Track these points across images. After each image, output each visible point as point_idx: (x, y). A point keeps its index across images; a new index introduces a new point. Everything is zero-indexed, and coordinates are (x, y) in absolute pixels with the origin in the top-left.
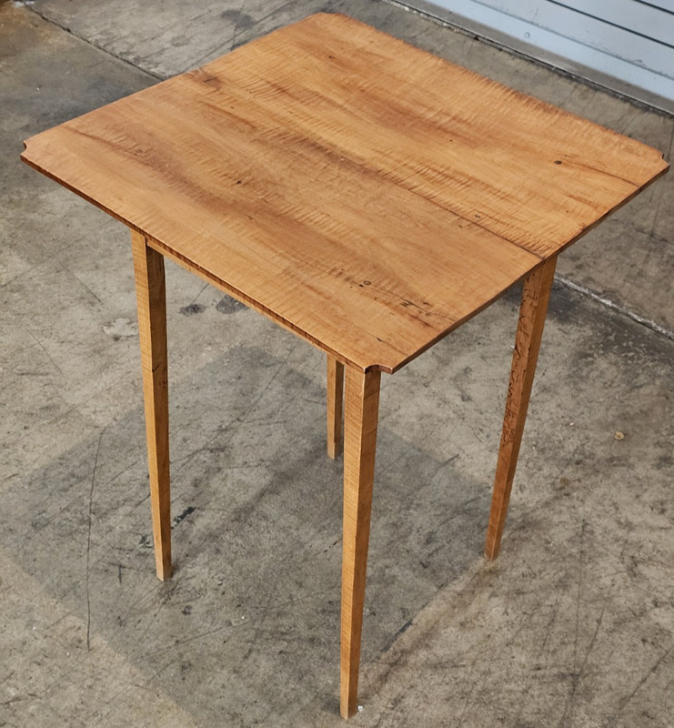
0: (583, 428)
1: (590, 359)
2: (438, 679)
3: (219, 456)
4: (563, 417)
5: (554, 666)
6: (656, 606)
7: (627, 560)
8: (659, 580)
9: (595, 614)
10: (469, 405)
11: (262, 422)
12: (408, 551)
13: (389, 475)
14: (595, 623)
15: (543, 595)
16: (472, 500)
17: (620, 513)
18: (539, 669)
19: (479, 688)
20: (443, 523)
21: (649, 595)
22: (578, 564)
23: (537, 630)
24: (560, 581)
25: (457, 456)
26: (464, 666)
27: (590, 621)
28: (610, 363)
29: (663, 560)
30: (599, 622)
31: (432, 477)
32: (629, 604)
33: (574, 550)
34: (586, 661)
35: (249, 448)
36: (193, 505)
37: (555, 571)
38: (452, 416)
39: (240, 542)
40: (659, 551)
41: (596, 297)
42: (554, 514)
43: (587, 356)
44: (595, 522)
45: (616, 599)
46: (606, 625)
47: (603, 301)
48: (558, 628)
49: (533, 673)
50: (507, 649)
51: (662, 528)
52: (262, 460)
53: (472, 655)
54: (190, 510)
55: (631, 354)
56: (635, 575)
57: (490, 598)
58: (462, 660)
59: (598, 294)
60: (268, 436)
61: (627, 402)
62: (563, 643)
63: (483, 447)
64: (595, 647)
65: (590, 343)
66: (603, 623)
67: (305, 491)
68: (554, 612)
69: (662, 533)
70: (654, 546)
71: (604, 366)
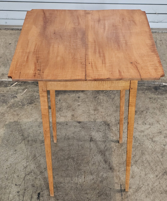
0: (112, 115)
1: (97, 97)
2: (140, 194)
3: (32, 175)
4: (105, 114)
5: (159, 173)
6: (165, 146)
7: (150, 139)
8: (160, 140)
9: (156, 156)
10: (82, 124)
11: (34, 159)
12: (103, 168)
13: (80, 152)
14: (158, 158)
15: (141, 159)
16: (105, 146)
17: (138, 130)
18: (157, 176)
19: (150, 189)
20: (104, 156)
21: (161, 144)
22: (141, 147)
23: (148, 168)
24: (142, 153)
25: (91, 138)
26: (142, 187)
27: (156, 158)
28: (103, 96)
29: (156, 135)
31: (91, 146)
32: (160, 149)
33: (137, 144)
34: (164, 168)
35: (38, 168)
36: (38, 192)
37: (138, 152)
38: (80, 129)
39: (61, 193)
40: (154, 133)
42: (125, 138)
43: (96, 97)
44: (135, 135)
45: (156, 150)
46: (160, 157)
48: (152, 164)
49: (157, 178)
50: (146, 176)
51: (149, 128)
52: (45, 169)
53: (141, 183)
54: (39, 194)
56: (154, 142)
57: (132, 167)
58: (140, 186)
60: (40, 161)
61: (115, 103)
62: (156, 167)
63: (95, 132)
64: (163, 163)
65: (94, 94)
66: (159, 157)
67: (64, 169)
68: (147, 161)
69: (150, 129)
70: (152, 133)
71: (102, 97)
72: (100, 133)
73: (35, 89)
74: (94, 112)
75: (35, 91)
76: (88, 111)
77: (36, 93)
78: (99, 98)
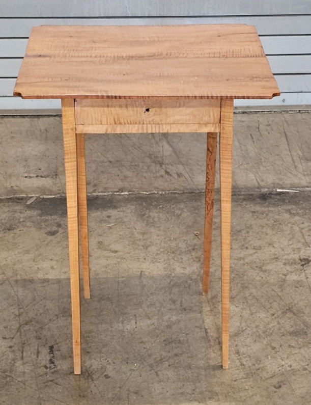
0: (179, 238)
1: (147, 215)
2: (242, 338)
3: (33, 324)
4: (165, 238)
5: (277, 311)
6: (286, 276)
7: (256, 268)
8: (276, 268)
9: (269, 289)
10: (120, 254)
11: (33, 303)
12: (170, 309)
13: (122, 291)
14: (273, 292)
15: (242, 294)
16: (171, 281)
18: (273, 315)
19: (261, 332)
20: (171, 294)
21: (279, 274)
22: (241, 279)
23: (256, 305)
24: (242, 287)
25: (142, 271)
26: (246, 329)
27: (270, 292)
28: (157, 213)
29: (268, 262)
30: (273, 290)
31: (142, 282)
32: (276, 280)
34: (286, 304)
35: (43, 314)
36: (50, 345)
37: (236, 286)
38: (118, 260)
39: (93, 345)
40: (263, 260)
41: (118, 193)
43: (144, 215)
45: (270, 281)
46: (277, 290)
47: (123, 193)
48: (262, 300)
49: (273, 317)
50: (253, 316)
51: (254, 253)
52: (56, 315)
53: (243, 324)
54: (51, 348)
55: (161, 206)
56: (265, 271)
58: (242, 328)
59: (118, 192)
60: (45, 306)
61: (183, 222)
62: (271, 303)
63: (148, 264)
64: (283, 298)
65: (139, 210)
67: (94, 315)
68: (254, 296)
69: (256, 254)
70: (259, 260)
71: (156, 215)
72: (158, 264)
74: (143, 237)
75: (15, 212)
76: (130, 236)
77: (19, 214)
78: (149, 217)
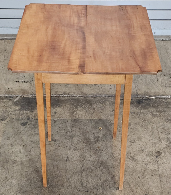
0: (90, 131)
1: (75, 113)
4: (83, 131)
6: (147, 165)
7: (130, 158)
8: (141, 158)
10: (57, 142)
11: (5, 181)
12: (80, 190)
13: (55, 173)
14: (138, 178)
16: (82, 166)
17: (118, 147)
20: (81, 177)
21: (143, 164)
23: (128, 189)
25: (67, 157)
27: (137, 179)
28: (81, 111)
29: (137, 153)
30: (139, 177)
31: (67, 167)
32: (141, 169)
33: (117, 164)
34: (145, 189)
35: (9, 191)
37: (118, 172)
38: (56, 147)
40: (135, 151)
41: (62, 96)
42: (104, 157)
43: (74, 112)
44: (115, 153)
45: (137, 169)
46: (141, 177)
47: (65, 96)
48: (132, 185)
51: (130, 145)
52: (16, 192)
55: (84, 106)
56: (135, 161)
57: (110, 189)
59: (62, 95)
60: (11, 184)
62: (136, 188)
63: (72, 151)
64: (144, 184)
65: (71, 108)
66: (140, 177)
67: (37, 193)
68: (127, 182)
69: (131, 147)
70: (133, 151)
71: (80, 113)
72: (77, 152)
73: (8, 104)
74: (72, 129)
75: (8, 107)
76: (64, 128)
77: (9, 108)
78: (77, 113)
